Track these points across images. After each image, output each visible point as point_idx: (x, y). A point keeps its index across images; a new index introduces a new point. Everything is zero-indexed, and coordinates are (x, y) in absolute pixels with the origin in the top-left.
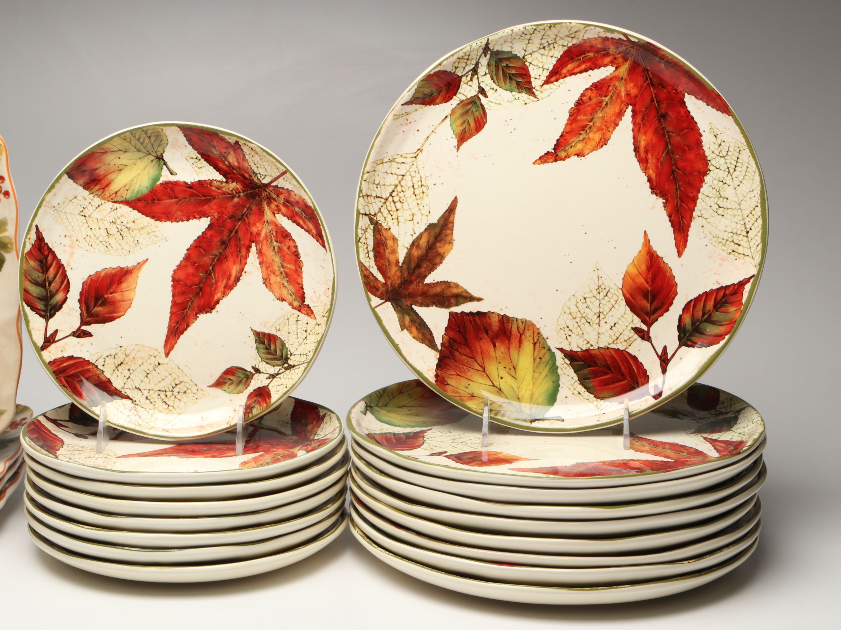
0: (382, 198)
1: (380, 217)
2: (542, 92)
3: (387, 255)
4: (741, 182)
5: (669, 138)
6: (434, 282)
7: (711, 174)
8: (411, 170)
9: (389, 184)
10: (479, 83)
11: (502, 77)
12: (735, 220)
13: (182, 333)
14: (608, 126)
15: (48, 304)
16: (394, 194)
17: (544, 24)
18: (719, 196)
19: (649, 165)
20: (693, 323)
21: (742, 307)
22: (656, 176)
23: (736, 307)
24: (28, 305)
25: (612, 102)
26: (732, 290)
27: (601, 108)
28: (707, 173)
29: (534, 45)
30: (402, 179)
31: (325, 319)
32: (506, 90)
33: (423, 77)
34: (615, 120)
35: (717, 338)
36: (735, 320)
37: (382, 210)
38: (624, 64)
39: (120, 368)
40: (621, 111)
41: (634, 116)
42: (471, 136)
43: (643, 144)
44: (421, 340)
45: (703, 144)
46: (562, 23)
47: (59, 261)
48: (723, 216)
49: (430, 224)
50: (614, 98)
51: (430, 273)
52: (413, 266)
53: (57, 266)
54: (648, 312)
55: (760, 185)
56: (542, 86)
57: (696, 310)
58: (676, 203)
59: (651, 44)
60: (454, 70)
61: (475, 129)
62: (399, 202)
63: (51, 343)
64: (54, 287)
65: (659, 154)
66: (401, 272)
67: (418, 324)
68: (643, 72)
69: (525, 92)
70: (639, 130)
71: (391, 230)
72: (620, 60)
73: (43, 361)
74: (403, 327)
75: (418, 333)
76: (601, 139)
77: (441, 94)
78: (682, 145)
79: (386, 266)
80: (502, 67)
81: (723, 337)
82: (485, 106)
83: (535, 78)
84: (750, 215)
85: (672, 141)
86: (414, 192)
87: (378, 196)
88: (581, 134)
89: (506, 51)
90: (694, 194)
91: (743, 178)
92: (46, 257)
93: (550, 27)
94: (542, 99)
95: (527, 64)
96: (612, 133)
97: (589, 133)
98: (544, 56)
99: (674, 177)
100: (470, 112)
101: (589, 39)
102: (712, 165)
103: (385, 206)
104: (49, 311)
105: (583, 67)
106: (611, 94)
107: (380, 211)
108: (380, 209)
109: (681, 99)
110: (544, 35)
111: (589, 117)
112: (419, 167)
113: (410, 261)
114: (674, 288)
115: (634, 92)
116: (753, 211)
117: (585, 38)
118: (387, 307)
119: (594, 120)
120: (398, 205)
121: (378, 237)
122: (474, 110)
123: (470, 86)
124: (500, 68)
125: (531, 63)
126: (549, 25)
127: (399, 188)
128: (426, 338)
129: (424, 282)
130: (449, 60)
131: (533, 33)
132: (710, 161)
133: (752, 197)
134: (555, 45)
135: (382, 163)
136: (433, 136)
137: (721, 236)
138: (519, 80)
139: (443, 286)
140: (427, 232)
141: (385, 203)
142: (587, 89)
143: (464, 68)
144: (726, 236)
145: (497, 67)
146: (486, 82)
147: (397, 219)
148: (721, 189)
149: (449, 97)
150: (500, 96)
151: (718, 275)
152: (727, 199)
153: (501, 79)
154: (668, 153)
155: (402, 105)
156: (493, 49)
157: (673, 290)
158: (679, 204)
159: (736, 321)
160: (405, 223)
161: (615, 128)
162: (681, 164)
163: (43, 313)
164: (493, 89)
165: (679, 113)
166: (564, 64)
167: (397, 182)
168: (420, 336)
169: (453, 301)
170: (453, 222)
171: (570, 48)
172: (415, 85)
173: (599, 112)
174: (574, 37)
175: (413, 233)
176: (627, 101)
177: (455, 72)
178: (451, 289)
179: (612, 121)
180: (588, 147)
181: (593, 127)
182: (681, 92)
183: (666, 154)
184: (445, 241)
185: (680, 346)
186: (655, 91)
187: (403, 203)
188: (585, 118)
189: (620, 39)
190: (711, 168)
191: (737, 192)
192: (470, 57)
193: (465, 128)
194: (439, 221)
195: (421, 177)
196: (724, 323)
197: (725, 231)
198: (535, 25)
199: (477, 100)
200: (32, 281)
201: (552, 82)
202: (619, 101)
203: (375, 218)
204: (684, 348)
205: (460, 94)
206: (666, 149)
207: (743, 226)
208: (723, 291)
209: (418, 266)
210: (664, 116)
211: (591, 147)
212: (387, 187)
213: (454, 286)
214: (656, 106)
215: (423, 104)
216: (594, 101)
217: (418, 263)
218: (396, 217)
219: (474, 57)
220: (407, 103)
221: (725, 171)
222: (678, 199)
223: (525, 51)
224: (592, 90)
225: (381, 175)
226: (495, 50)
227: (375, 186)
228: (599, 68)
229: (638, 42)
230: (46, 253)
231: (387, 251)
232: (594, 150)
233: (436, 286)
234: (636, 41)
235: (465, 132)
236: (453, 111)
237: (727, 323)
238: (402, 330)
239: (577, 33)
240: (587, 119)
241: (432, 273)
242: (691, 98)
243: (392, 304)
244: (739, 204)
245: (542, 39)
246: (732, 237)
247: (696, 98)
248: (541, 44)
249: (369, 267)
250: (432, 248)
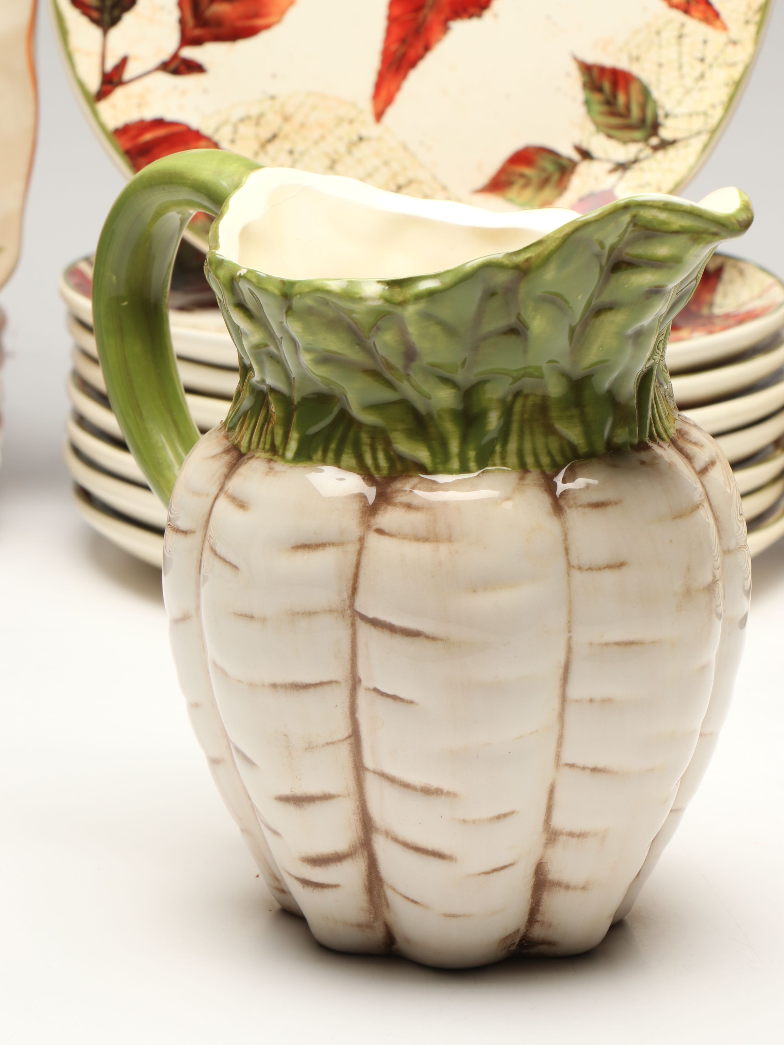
13: (413, 64)
31: (752, 29)
39: (271, 148)
63: (116, 86)
73: (102, 126)
104: (107, 10)
163: (95, 14)
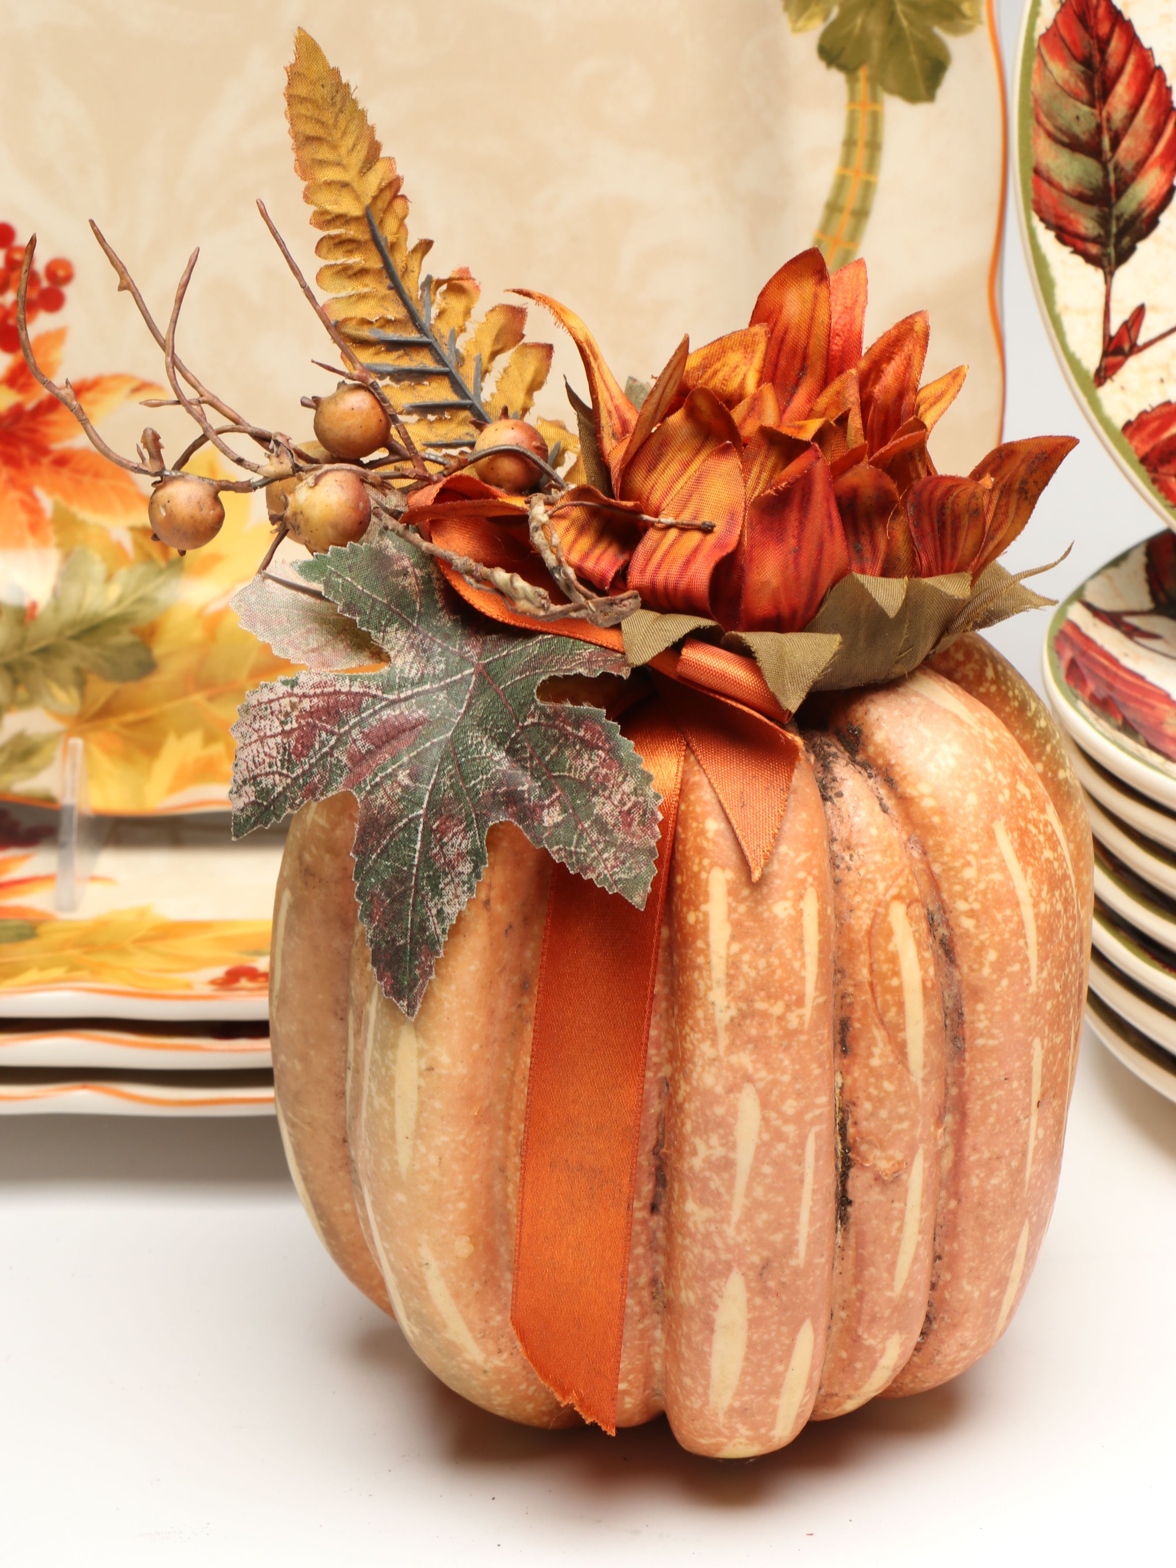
15: (1110, 214)
24: (1049, 226)
47: (1145, 58)
53: (1140, 74)
63: (1127, 356)
64: (1128, 150)
92: (1103, 44)
104: (1113, 240)
163: (1094, 249)
200: (1059, 135)
230: (1104, 29)
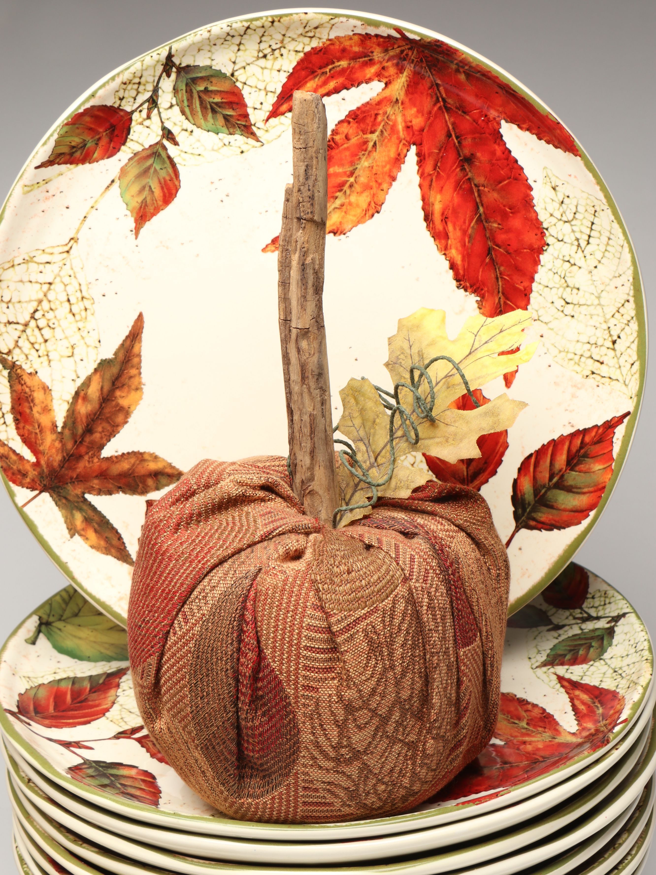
0: (18, 323)
1: (18, 355)
2: (267, 131)
3: (36, 415)
4: (600, 262)
5: (479, 196)
6: (116, 454)
7: (550, 249)
8: (62, 273)
9: (27, 299)
10: (162, 123)
11: (198, 109)
12: (592, 322)
14: (380, 181)
16: (37, 315)
17: (261, 18)
18: (565, 285)
19: (449, 242)
20: (536, 491)
21: (614, 464)
22: (463, 260)
23: (604, 464)
25: (384, 141)
26: (595, 436)
27: (367, 153)
28: (544, 248)
29: (248, 52)
30: (49, 289)
32: (208, 131)
33: (67, 118)
34: (390, 170)
35: (576, 514)
36: (603, 485)
37: (20, 344)
38: (398, 77)
40: (399, 155)
41: (420, 163)
42: (157, 210)
43: (438, 207)
44: (103, 549)
45: (535, 201)
46: (291, 14)
48: (573, 316)
49: (102, 360)
50: (386, 134)
51: (110, 440)
52: (80, 430)
54: (464, 479)
55: (632, 268)
56: (267, 120)
57: (539, 469)
58: (497, 301)
59: (442, 43)
60: (118, 102)
61: (161, 199)
62: (48, 328)
65: (464, 222)
66: (61, 441)
67: (97, 523)
68: (430, 88)
69: (238, 131)
70: (430, 185)
71: (38, 374)
72: (392, 71)
74: (72, 531)
75: (98, 538)
76: (369, 204)
77: (100, 145)
78: (501, 206)
79: (36, 433)
80: (198, 92)
81: (585, 513)
82: (176, 160)
83: (255, 109)
84: (617, 315)
85: (485, 200)
86: (71, 310)
87: (11, 321)
88: (336, 198)
89: (201, 65)
90: (526, 284)
91: (602, 255)
93: (273, 22)
94: (268, 142)
95: (239, 85)
96: (387, 193)
97: (349, 195)
98: (265, 71)
99: (492, 259)
100: (152, 170)
101: (337, 38)
102: (551, 235)
103: (24, 336)
105: (332, 85)
106: (381, 127)
107: (17, 345)
108: (17, 342)
109: (495, 130)
110: (263, 35)
111: (349, 169)
112: (74, 268)
113: (74, 423)
114: (503, 437)
115: (418, 122)
116: (622, 308)
117: (332, 36)
118: (44, 501)
119: (357, 173)
120: (47, 333)
121: (18, 387)
122: (158, 168)
123: (147, 127)
124: (195, 95)
125: (245, 83)
126: (270, 19)
127: (45, 305)
128: (112, 546)
129: (100, 455)
130: (107, 87)
131: (245, 34)
132: (547, 229)
133: (619, 285)
134: (283, 51)
135: (13, 266)
136: (93, 216)
137: (572, 350)
138: (229, 113)
139: (132, 460)
140: (98, 374)
141: (24, 331)
142: (341, 122)
143: (135, 99)
144: (580, 349)
145: (189, 92)
146: (173, 119)
147: (47, 355)
148: (568, 274)
149: (114, 148)
150: (199, 141)
151: (571, 411)
152: (578, 289)
153: (197, 112)
154: (479, 220)
155: (37, 168)
156: (180, 64)
157: (501, 441)
158: (502, 303)
159: (604, 487)
160: (60, 361)
161: (391, 185)
162: (501, 237)
164: (186, 130)
165: (493, 153)
166: (300, 82)
167: (41, 296)
168: (102, 543)
169: (150, 482)
170: (139, 356)
171: (307, 55)
172: (53, 132)
173: (364, 158)
174: (314, 36)
175: (75, 377)
176: (408, 139)
177: (120, 105)
178: (147, 464)
179: (386, 173)
180: (351, 217)
181: (355, 185)
182: (494, 119)
183: (476, 222)
184: (129, 386)
185: (517, 529)
186: (452, 120)
187: (54, 329)
188: (341, 170)
189: (389, 37)
190: (549, 240)
191: (594, 278)
192: (143, 80)
193: (145, 199)
194: (116, 354)
195: (80, 285)
196: (585, 490)
197: (578, 341)
198: (247, 21)
199: (160, 150)
201: (283, 114)
202: (394, 138)
203: (10, 358)
204: (523, 532)
205: (132, 142)
206: (476, 214)
207: (607, 332)
208: (581, 438)
209: (89, 430)
210: (469, 160)
211: (355, 219)
212: (24, 305)
213: (150, 459)
214: (455, 144)
215: (71, 163)
216: (354, 140)
217: (88, 425)
218: (45, 353)
219: (149, 79)
220: (43, 165)
221: (572, 244)
222: (500, 294)
223: (234, 63)
224: (349, 123)
225: (12, 286)
226: (183, 65)
227: (5, 305)
228: (358, 85)
229: (420, 40)
231: (35, 410)
232: (359, 222)
233: (120, 461)
234: (418, 38)
235: (146, 205)
236: (123, 171)
237: (591, 489)
238: (72, 537)
239: (318, 30)
240: (345, 173)
241: (113, 440)
242: (511, 129)
243: (51, 496)
244: (599, 298)
245: (261, 42)
246: (589, 350)
247: (520, 127)
248: (259, 51)
249: (8, 439)
250: (108, 400)
